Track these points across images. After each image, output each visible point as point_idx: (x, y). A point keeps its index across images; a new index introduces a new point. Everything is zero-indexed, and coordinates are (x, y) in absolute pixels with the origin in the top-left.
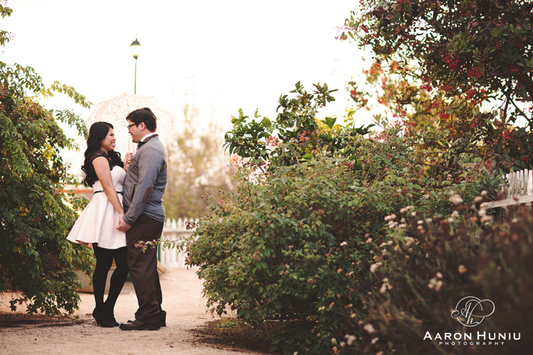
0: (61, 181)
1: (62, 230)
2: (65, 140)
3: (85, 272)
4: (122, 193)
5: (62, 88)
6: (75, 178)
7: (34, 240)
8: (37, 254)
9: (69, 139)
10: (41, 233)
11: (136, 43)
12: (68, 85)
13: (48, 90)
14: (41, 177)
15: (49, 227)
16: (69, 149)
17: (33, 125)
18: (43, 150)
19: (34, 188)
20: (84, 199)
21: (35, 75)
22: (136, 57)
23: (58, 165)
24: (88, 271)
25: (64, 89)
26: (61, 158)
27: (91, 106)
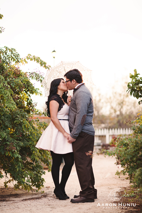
0: (31, 113)
1: (33, 141)
2: (34, 89)
3: (46, 164)
4: (68, 120)
5: (33, 58)
6: (39, 111)
7: (18, 148)
8: (20, 157)
9: (36, 89)
10: (22, 144)
11: (54, 51)
12: (36, 56)
13: (25, 59)
14: (21, 111)
15: (26, 140)
16: (36, 95)
17: (17, 80)
18: (21, 96)
19: (17, 117)
20: (44, 123)
21: (16, 53)
22: (54, 58)
23: (30, 104)
24: (47, 164)
25: (34, 59)
26: (31, 100)
27: (50, 68)
